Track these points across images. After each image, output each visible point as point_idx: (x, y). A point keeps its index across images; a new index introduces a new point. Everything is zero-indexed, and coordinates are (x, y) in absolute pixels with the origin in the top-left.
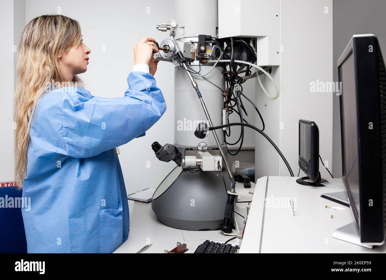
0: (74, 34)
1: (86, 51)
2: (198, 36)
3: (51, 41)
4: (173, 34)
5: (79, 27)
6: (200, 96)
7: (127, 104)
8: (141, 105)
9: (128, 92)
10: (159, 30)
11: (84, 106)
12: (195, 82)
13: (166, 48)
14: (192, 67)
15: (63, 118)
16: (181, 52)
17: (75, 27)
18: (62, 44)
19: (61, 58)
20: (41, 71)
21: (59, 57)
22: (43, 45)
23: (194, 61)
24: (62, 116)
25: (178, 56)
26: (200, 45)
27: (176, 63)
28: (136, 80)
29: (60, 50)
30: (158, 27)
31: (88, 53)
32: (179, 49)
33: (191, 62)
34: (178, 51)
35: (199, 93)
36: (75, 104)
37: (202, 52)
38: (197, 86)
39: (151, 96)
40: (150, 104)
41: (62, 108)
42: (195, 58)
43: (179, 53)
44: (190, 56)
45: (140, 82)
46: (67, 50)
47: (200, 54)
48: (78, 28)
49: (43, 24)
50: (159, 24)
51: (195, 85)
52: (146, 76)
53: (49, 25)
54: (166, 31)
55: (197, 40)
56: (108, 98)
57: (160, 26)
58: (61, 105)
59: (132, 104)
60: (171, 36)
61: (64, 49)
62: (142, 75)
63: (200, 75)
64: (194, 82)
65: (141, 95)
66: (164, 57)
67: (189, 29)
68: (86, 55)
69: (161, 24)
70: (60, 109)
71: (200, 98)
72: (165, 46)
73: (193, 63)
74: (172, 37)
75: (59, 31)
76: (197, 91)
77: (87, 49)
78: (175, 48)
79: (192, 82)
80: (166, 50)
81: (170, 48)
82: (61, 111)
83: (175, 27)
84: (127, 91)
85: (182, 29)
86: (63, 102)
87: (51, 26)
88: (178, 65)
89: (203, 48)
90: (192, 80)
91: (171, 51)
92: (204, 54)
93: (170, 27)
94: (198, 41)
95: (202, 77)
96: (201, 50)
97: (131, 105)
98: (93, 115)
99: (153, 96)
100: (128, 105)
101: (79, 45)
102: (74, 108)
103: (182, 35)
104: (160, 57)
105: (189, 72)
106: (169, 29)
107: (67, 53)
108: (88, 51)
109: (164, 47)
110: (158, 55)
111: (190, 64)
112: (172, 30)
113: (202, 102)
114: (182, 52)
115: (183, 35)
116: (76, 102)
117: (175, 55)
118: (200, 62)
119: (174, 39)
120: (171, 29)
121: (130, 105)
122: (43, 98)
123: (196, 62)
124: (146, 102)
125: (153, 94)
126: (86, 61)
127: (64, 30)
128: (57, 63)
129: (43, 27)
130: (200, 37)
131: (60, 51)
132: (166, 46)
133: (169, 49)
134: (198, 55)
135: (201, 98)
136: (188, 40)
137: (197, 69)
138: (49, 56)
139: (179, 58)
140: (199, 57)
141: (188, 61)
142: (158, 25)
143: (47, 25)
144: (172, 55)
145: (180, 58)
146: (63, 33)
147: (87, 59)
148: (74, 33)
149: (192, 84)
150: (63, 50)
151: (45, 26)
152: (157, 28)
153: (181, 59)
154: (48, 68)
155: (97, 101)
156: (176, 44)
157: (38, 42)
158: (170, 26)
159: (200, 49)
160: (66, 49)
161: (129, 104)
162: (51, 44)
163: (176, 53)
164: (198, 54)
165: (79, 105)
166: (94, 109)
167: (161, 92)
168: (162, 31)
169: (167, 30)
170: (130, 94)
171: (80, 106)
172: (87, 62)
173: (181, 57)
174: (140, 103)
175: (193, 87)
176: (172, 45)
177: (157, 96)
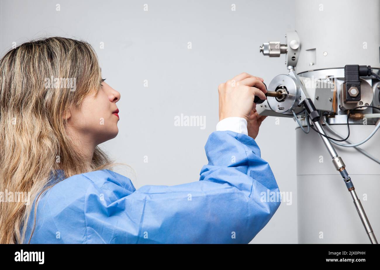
0: (86, 70)
1: (112, 97)
2: (344, 66)
3: (48, 92)
4: (293, 63)
5: (94, 54)
6: (351, 187)
7: (205, 195)
8: (231, 194)
9: (207, 170)
10: (265, 54)
11: (125, 205)
12: (340, 158)
13: (281, 92)
14: (332, 128)
15: (88, 230)
16: (310, 100)
17: (86, 57)
18: (68, 95)
19: (69, 119)
20: (34, 150)
21: (67, 117)
22: (34, 100)
23: (336, 116)
24: (85, 226)
25: (304, 107)
26: (347, 86)
27: (299, 119)
28: (221, 148)
29: (67, 104)
30: (263, 48)
31: (116, 99)
32: (306, 94)
33: (330, 117)
34: (304, 98)
35: (348, 181)
36: (108, 203)
37: (354, 99)
38: (344, 167)
39: (250, 176)
40: (249, 191)
41: (85, 212)
42: (339, 110)
43: (307, 102)
44: (329, 107)
45: (230, 149)
46: (78, 103)
47: (348, 102)
48: (92, 56)
49: (27, 62)
50: (265, 44)
51: (340, 165)
52: (242, 139)
53: (39, 62)
54: (278, 56)
55: (341, 74)
56: (167, 187)
57: (266, 47)
58: (83, 207)
59: (213, 193)
60: (288, 65)
61: (73, 101)
62: (233, 137)
63: (350, 143)
64: (337, 159)
65: (231, 174)
66: (277, 110)
67: (325, 54)
68: (113, 104)
69: (268, 44)
70: (81, 214)
71: (350, 191)
72: (278, 88)
73: (334, 120)
74: (290, 67)
75: (59, 71)
76: (344, 177)
77: (114, 92)
78: (298, 92)
79: (333, 158)
80: (280, 97)
81: (288, 93)
82: (84, 217)
83: (297, 50)
84: (205, 168)
85: (310, 53)
86: (86, 199)
87: (44, 64)
88: (305, 123)
89: (354, 92)
90: (334, 155)
91: (291, 98)
92: (355, 102)
93: (288, 49)
94: (343, 76)
95: (354, 147)
96: (351, 95)
97: (214, 196)
98: (144, 220)
99: (254, 175)
100: (207, 196)
101: (99, 88)
102: (106, 211)
103: (311, 64)
104: (269, 109)
105: (328, 138)
106: (284, 52)
107: (78, 107)
108: (116, 95)
109: (276, 90)
110: (265, 106)
111: (328, 121)
112: (290, 54)
113: (354, 200)
114: (313, 100)
115: (313, 64)
116: (110, 198)
117: (299, 106)
118: (349, 118)
119: (295, 73)
120: (288, 53)
121: (210, 196)
122: (45, 194)
123: (341, 118)
124: (241, 187)
125: (254, 172)
126: (114, 116)
127: (69, 66)
128: (63, 130)
129: (30, 68)
130: (349, 69)
131: (66, 107)
132: (281, 88)
133: (286, 95)
134: (344, 105)
135: (352, 191)
136: (324, 74)
137: (342, 131)
138: (47, 119)
139: (306, 111)
140: (346, 107)
141: (324, 115)
142: (263, 45)
143: (37, 62)
144: (294, 106)
145: (309, 111)
146: (66, 73)
147: (116, 112)
148: (86, 67)
149: (334, 162)
150: (72, 104)
151: (33, 64)
152: (262, 51)
153: (310, 115)
154: (47, 143)
155: (147, 193)
156: (300, 84)
157: (24, 97)
158: (286, 46)
159: (348, 93)
160: (77, 101)
161: (208, 194)
162: (48, 97)
163: (301, 102)
164: (345, 102)
165: (117, 204)
166: (144, 209)
167: (269, 168)
168: (271, 56)
169: (281, 55)
170: (210, 173)
171: (118, 206)
172: (117, 117)
173: (312, 110)
174: (230, 190)
175: (335, 169)
176: (291, 87)
177: (263, 175)
